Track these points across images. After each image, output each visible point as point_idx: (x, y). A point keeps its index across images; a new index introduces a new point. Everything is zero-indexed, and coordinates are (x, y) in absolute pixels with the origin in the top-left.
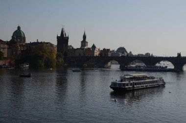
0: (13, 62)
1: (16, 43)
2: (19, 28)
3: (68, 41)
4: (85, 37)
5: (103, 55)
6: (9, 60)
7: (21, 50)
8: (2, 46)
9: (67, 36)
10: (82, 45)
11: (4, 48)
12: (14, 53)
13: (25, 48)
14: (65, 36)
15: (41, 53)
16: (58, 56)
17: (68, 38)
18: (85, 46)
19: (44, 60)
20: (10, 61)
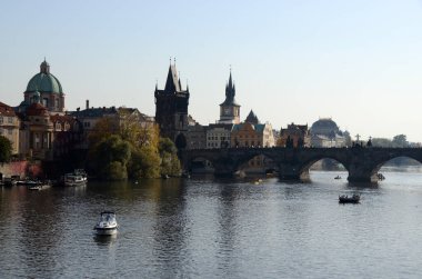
0: (35, 168)
1: (40, 111)
2: (44, 67)
3: (187, 104)
4: (230, 91)
5: (295, 145)
6: (24, 164)
7: (55, 132)
8: (6, 121)
9: (184, 89)
10: (223, 115)
11: (11, 128)
12: (37, 140)
13: (67, 126)
14: (178, 90)
15: (120, 141)
16: (163, 149)
17: (187, 94)
18: (232, 116)
19: (126, 162)
20: (28, 166)
